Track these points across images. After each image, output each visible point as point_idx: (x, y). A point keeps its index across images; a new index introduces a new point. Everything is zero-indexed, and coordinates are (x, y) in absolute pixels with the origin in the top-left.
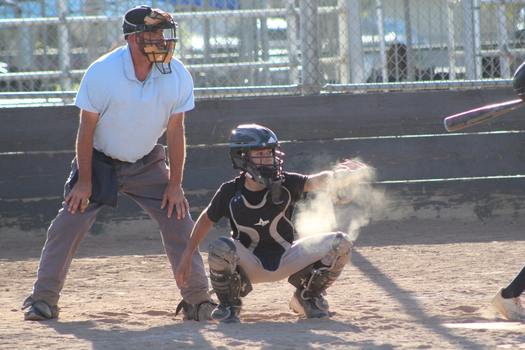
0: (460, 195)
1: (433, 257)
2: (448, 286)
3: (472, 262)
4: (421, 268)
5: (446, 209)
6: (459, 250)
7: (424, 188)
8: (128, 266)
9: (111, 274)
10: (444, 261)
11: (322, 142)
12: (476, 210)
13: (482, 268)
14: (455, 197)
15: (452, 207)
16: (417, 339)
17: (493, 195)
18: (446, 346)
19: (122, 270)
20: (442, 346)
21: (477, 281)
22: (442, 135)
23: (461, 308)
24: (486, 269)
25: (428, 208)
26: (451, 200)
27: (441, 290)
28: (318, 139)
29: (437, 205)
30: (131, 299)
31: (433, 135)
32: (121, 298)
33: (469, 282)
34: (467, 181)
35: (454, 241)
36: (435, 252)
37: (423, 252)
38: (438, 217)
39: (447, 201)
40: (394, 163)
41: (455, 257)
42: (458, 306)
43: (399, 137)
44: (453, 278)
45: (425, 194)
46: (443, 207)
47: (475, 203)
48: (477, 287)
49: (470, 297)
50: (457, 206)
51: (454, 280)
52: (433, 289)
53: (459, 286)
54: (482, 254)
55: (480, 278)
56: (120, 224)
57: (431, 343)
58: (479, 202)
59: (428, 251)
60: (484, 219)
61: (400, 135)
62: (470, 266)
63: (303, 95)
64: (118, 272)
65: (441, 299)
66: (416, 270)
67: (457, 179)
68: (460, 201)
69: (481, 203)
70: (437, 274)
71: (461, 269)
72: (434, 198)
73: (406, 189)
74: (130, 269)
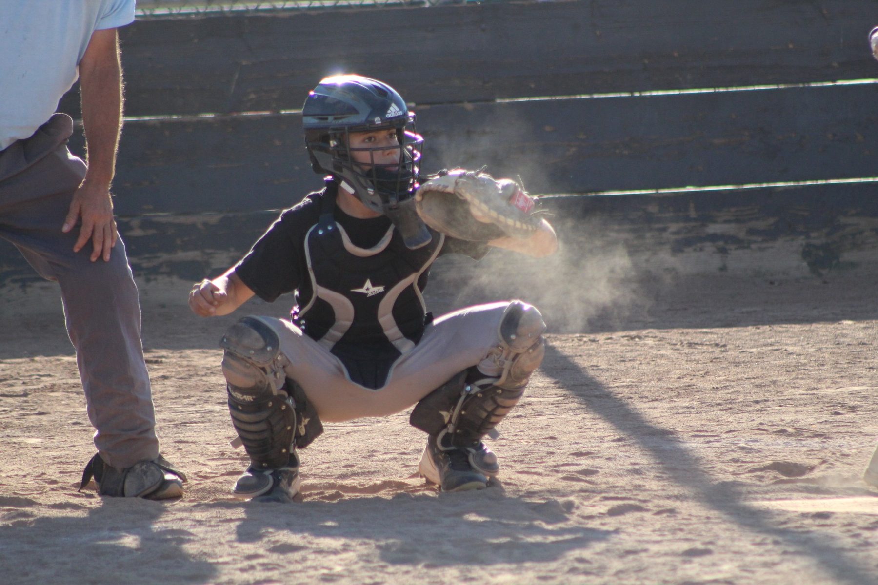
0: (772, 221)
1: (712, 356)
2: (746, 420)
3: (798, 367)
4: (686, 380)
5: (740, 252)
6: (769, 341)
7: (692, 205)
8: (48, 381)
9: (10, 400)
10: (737, 364)
11: (469, 106)
12: (806, 253)
13: (820, 380)
14: (761, 225)
15: (753, 246)
16: (680, 535)
17: (843, 220)
18: (744, 550)
19: (35, 390)
20: (736, 549)
21: (810, 408)
22: (730, 89)
23: (776, 466)
24: (829, 381)
25: (701, 250)
26: (751, 232)
27: (731, 427)
28: (461, 102)
29: (721, 243)
30: (55, 454)
31: (711, 90)
32: (33, 451)
33: (792, 409)
34: (786, 190)
35: (758, 322)
36: (717, 345)
37: (690, 345)
38: (723, 268)
39: (742, 235)
40: (626, 152)
41: (761, 356)
42: (768, 462)
43: (637, 94)
44: (757, 402)
45: (695, 220)
46: (732, 247)
47: (802, 237)
48: (811, 420)
49: (794, 443)
50: (764, 245)
51: (758, 407)
52: (713, 427)
53: (772, 419)
54: (820, 349)
55: (815, 401)
56: (29, 290)
57: (711, 543)
58: (813, 235)
59: (702, 344)
60: (824, 272)
61: (640, 91)
62: (794, 375)
63: (427, 5)
64: (25, 395)
65: (733, 448)
66: (676, 385)
67: (765, 185)
68: (771, 235)
69: (818, 238)
70: (722, 393)
71: (774, 382)
72: (713, 228)
73: (653, 209)
74: (52, 388)
